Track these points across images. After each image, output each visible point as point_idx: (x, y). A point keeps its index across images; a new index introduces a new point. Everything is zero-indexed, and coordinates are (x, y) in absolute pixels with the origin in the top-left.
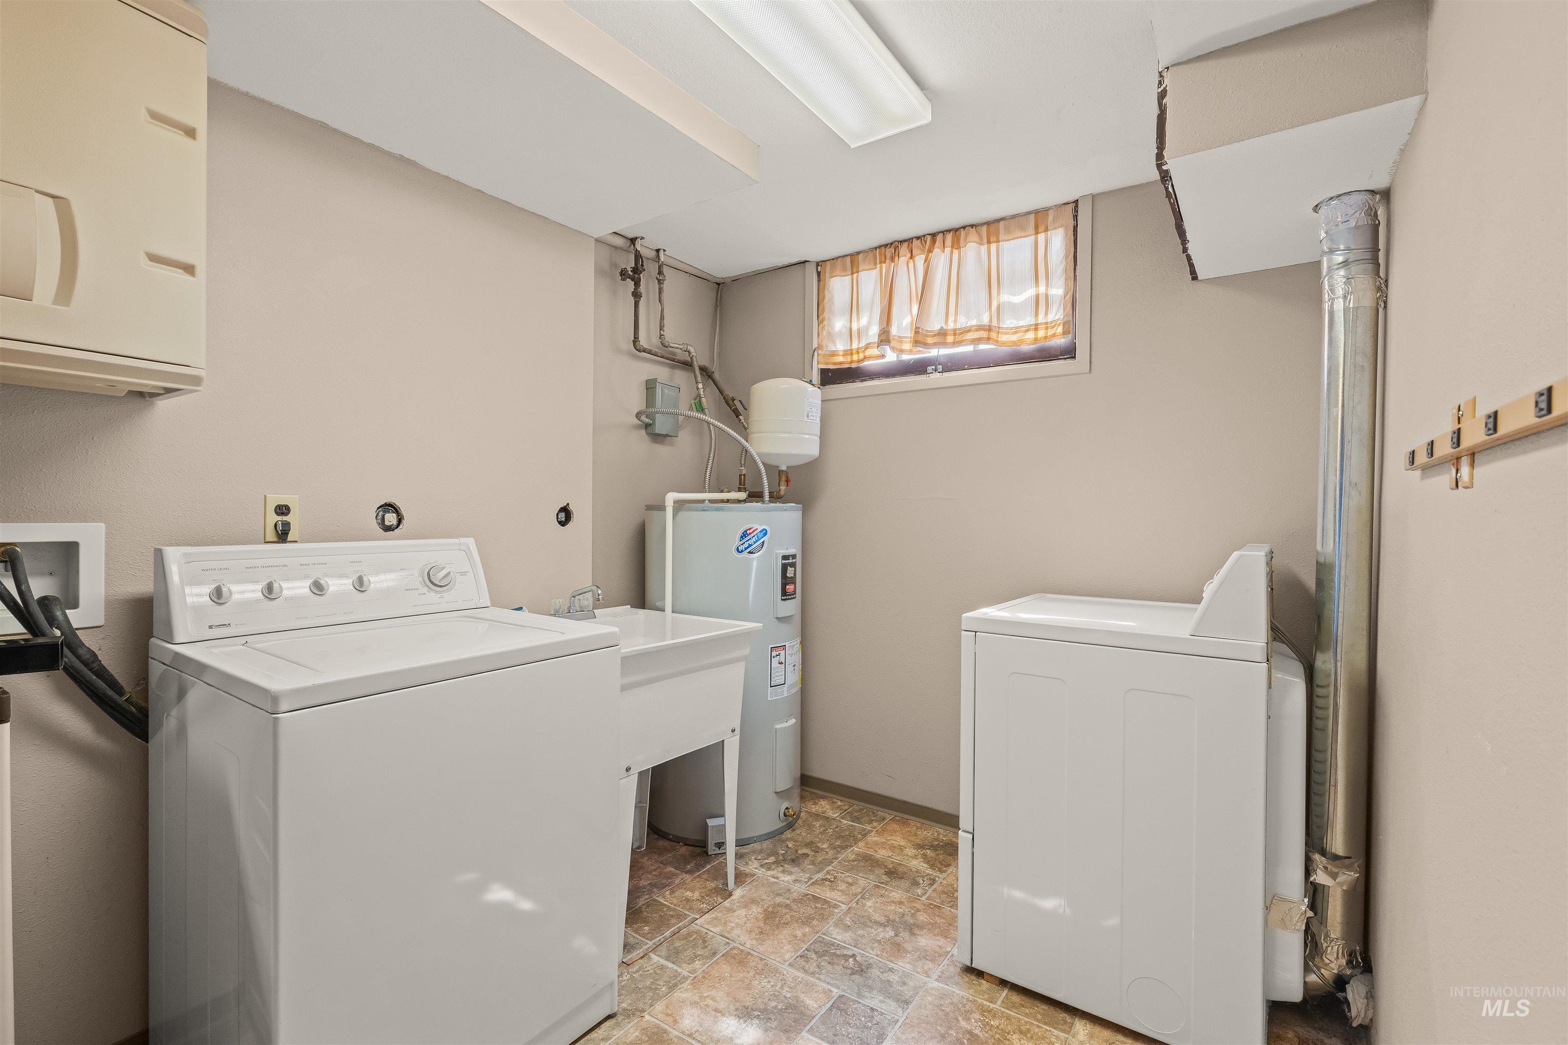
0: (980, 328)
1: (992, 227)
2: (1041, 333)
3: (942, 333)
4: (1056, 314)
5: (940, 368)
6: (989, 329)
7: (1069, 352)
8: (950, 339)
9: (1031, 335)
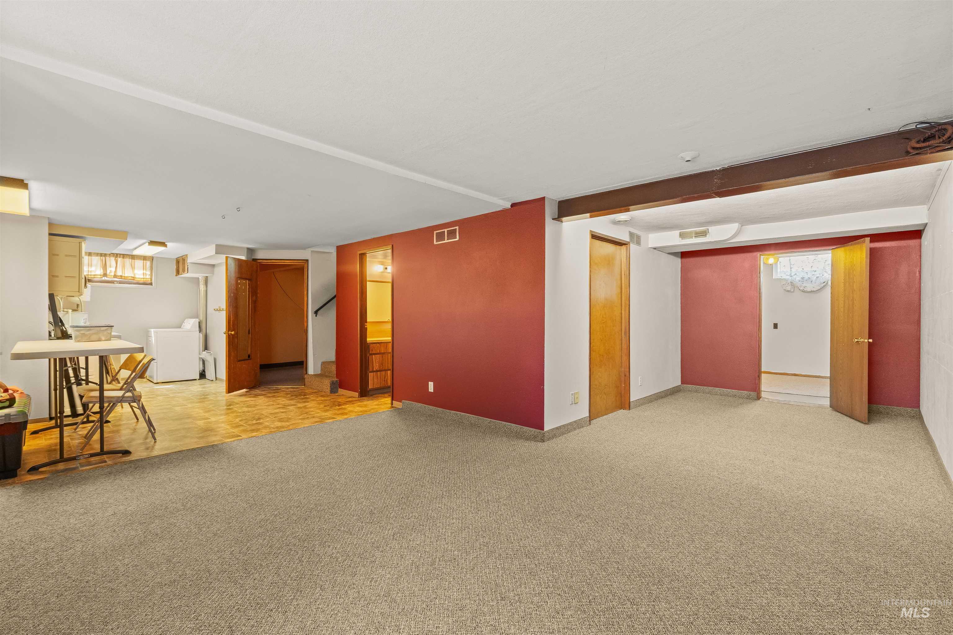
0: (132, 277)
1: (133, 257)
2: (145, 280)
3: (121, 276)
4: (148, 277)
5: (118, 283)
6: (133, 277)
7: (151, 284)
8: (123, 278)
9: (143, 280)
